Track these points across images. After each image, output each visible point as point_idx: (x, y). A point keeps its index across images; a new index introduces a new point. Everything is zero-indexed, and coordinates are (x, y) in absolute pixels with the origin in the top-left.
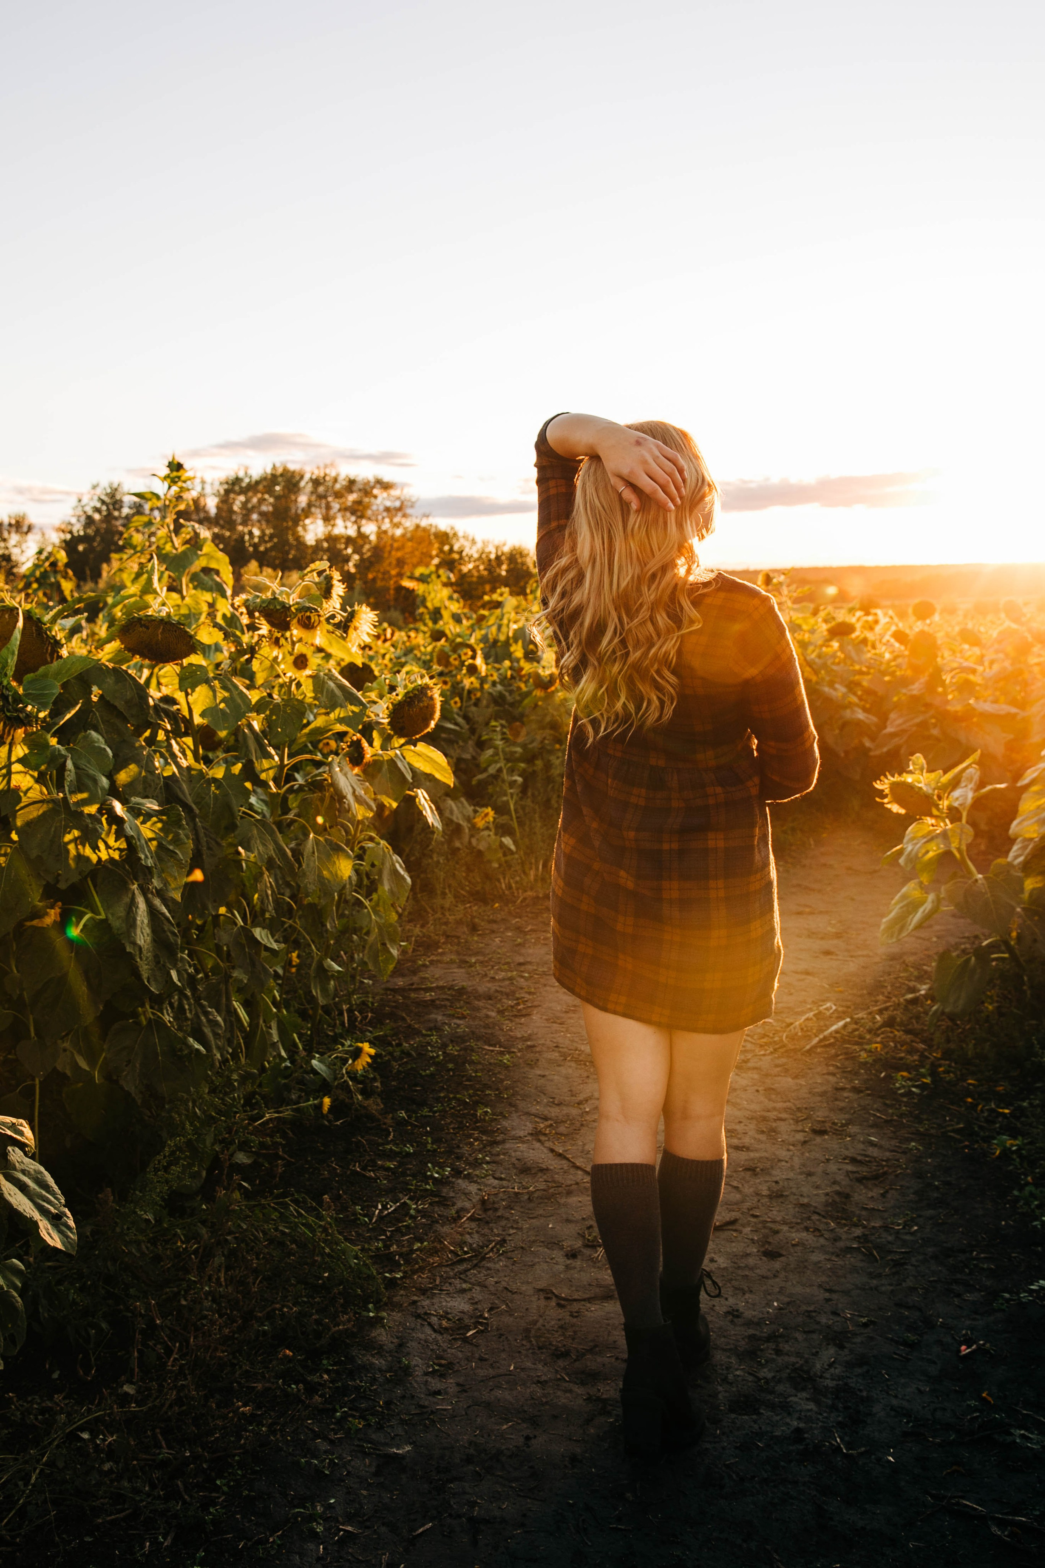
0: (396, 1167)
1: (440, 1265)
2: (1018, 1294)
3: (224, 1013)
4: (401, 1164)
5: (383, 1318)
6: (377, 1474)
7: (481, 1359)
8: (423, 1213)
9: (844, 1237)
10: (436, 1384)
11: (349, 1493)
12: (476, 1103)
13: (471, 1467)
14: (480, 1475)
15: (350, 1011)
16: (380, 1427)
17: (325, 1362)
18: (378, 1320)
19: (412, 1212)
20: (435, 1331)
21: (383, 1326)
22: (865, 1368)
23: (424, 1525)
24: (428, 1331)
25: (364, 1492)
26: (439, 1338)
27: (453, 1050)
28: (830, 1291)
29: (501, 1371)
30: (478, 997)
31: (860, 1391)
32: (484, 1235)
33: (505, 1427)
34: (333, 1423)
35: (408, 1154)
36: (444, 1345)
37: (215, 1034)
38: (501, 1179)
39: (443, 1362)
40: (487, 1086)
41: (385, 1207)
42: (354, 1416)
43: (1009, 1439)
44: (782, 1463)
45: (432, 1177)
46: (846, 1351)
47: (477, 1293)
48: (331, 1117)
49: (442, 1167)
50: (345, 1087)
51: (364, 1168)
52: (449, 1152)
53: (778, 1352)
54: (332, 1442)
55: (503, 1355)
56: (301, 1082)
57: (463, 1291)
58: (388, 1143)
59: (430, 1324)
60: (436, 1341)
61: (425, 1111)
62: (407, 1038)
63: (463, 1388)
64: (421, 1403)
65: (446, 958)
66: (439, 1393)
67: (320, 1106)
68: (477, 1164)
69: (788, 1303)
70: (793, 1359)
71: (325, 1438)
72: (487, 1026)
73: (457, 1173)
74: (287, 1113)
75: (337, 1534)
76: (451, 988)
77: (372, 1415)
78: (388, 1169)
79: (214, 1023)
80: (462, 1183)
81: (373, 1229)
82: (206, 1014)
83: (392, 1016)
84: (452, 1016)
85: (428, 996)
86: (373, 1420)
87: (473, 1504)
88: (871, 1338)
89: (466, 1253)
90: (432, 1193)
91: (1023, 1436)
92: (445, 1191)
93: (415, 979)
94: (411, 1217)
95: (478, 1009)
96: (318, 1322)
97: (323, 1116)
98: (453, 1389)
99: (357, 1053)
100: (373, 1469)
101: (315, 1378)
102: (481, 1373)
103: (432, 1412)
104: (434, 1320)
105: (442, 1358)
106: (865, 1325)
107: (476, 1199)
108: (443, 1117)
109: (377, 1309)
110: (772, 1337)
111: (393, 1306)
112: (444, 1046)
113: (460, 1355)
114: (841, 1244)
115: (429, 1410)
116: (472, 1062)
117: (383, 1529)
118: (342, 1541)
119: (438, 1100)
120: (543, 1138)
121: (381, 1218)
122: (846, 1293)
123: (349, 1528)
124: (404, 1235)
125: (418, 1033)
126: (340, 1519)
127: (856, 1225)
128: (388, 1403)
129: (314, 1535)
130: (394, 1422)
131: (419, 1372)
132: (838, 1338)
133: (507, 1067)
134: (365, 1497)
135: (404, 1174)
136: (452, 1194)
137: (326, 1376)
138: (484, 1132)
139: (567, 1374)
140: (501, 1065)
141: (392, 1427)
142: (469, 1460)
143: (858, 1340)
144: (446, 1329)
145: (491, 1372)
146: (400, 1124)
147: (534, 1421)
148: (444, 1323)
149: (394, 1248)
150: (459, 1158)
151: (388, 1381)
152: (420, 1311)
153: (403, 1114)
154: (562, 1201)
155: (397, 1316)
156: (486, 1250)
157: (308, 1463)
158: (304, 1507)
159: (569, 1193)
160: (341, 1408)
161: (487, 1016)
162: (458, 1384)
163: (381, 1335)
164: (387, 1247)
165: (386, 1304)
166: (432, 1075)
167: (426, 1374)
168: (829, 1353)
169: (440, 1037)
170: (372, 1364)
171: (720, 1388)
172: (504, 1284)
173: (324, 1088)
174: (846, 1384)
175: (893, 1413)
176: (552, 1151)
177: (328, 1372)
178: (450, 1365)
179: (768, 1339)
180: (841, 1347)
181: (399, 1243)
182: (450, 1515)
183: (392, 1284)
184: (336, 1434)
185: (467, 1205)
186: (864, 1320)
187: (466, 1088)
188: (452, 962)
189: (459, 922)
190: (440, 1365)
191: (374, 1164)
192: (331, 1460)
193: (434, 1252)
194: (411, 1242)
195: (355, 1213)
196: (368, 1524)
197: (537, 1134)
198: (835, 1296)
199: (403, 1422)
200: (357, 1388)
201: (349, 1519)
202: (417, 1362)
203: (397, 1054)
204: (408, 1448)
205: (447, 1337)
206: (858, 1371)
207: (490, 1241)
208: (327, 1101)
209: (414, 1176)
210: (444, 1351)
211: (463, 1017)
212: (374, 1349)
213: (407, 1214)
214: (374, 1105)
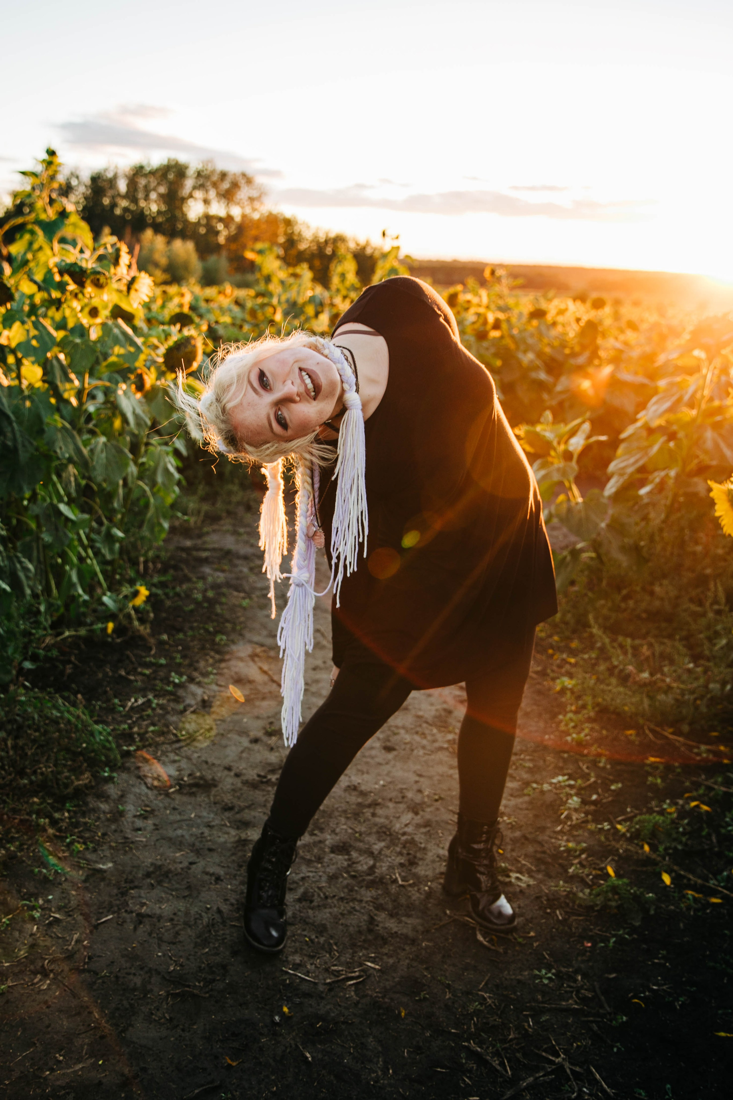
0: (151, 674)
1: (163, 743)
2: (542, 784)
3: (35, 563)
4: (155, 672)
5: (114, 777)
6: (85, 881)
7: (174, 809)
8: (161, 707)
9: (440, 739)
10: (139, 823)
11: (63, 893)
12: (217, 632)
13: (148, 880)
14: (152, 885)
15: (146, 562)
16: (95, 850)
17: (68, 805)
18: (111, 779)
19: (154, 705)
20: (148, 788)
21: (114, 783)
22: (428, 829)
23: (107, 916)
24: (144, 788)
25: (74, 893)
26: (149, 792)
27: (210, 594)
28: (420, 776)
29: (185, 817)
30: (239, 557)
31: (421, 843)
32: (198, 724)
33: (178, 855)
34: (63, 846)
35: (161, 665)
36: (152, 798)
37: (28, 578)
38: (220, 686)
39: (148, 809)
40: (227, 621)
41: (136, 701)
42: (79, 842)
43: (507, 880)
44: (356, 888)
45: (173, 682)
46: (419, 817)
47: (184, 764)
48: (115, 636)
49: (181, 675)
50: (129, 616)
51: (128, 673)
52: (190, 665)
53: (374, 815)
54: (60, 858)
55: (190, 807)
56: (95, 611)
57: (174, 761)
58: (149, 656)
59: (146, 784)
60: (147, 795)
61: (181, 636)
62: (181, 583)
63: (157, 827)
64: (127, 835)
65: (224, 528)
66: (140, 829)
67: (106, 629)
68: (206, 675)
69: (390, 783)
70: (382, 820)
71: (56, 856)
72: (238, 579)
73: (191, 680)
74: (83, 632)
75: (47, 919)
76: (221, 550)
77: (91, 842)
78: (144, 675)
79: (26, 569)
80: (193, 687)
81: (125, 716)
82: (20, 562)
83: (176, 568)
84: (216, 570)
85: (204, 554)
86: (91, 845)
87: (143, 904)
88: (438, 809)
89: (183, 735)
90: (171, 693)
91: (517, 878)
92: (181, 692)
93: (199, 542)
94: (154, 709)
95: (236, 566)
96: (67, 778)
97: (108, 636)
98: (151, 827)
99: (136, 594)
100: (83, 878)
101: (57, 815)
102: (172, 818)
103: (132, 842)
104: (149, 781)
105: (147, 806)
106: (436, 800)
107: (199, 699)
108: (192, 641)
109: (112, 770)
110: (375, 804)
111: (124, 768)
112: (205, 590)
113: (161, 805)
114: (436, 745)
115: (130, 841)
116: (221, 604)
117: (80, 918)
118: (50, 924)
119: (192, 628)
120: (256, 659)
121: (132, 708)
122: (430, 778)
123: (57, 916)
124: (144, 720)
125: (189, 580)
126: (53, 909)
127: (450, 732)
128: (104, 835)
129: (33, 919)
130: (105, 847)
131: (129, 816)
132: (415, 809)
133: (245, 609)
134: (73, 896)
135: (155, 679)
136: (184, 694)
137: (66, 814)
138: (218, 652)
139: (230, 822)
140: (241, 605)
141: (103, 850)
142: (148, 875)
143: (428, 810)
144: (156, 787)
145: (178, 817)
146: (161, 643)
147: (198, 852)
148: (156, 783)
149: (136, 729)
150: (196, 669)
151: (108, 820)
152: (141, 774)
153: (165, 637)
154: (257, 703)
155: (124, 776)
156: (198, 734)
157: (40, 872)
158: (30, 901)
159: (264, 699)
160: (71, 836)
161: (241, 572)
162: (155, 825)
163: (110, 789)
164: (131, 728)
165: (120, 768)
166: (192, 611)
167: (135, 816)
168: (407, 817)
169: (205, 584)
170: (99, 808)
171: (328, 837)
172: (203, 759)
173: (112, 616)
174: (413, 839)
175: (438, 859)
176: (260, 668)
177: (69, 811)
178: (152, 811)
179: (369, 806)
180: (416, 813)
181: (140, 727)
182: (126, 911)
183: (128, 754)
184: (64, 853)
185: (193, 702)
186: (437, 797)
187: (213, 621)
188: (227, 531)
189: (238, 503)
190: (146, 811)
191: (135, 669)
192: (56, 871)
193: (162, 733)
194: (148, 726)
195: (114, 704)
196: (71, 913)
197: (253, 656)
198: (422, 779)
199: (111, 848)
200: (86, 823)
201: (59, 909)
202: (130, 809)
203: (171, 594)
204: (110, 865)
205: (155, 792)
206: (423, 830)
207: (202, 728)
208: (111, 626)
209: (161, 680)
210: (151, 801)
211: (223, 571)
212: (103, 797)
213: (150, 706)
214: (144, 630)
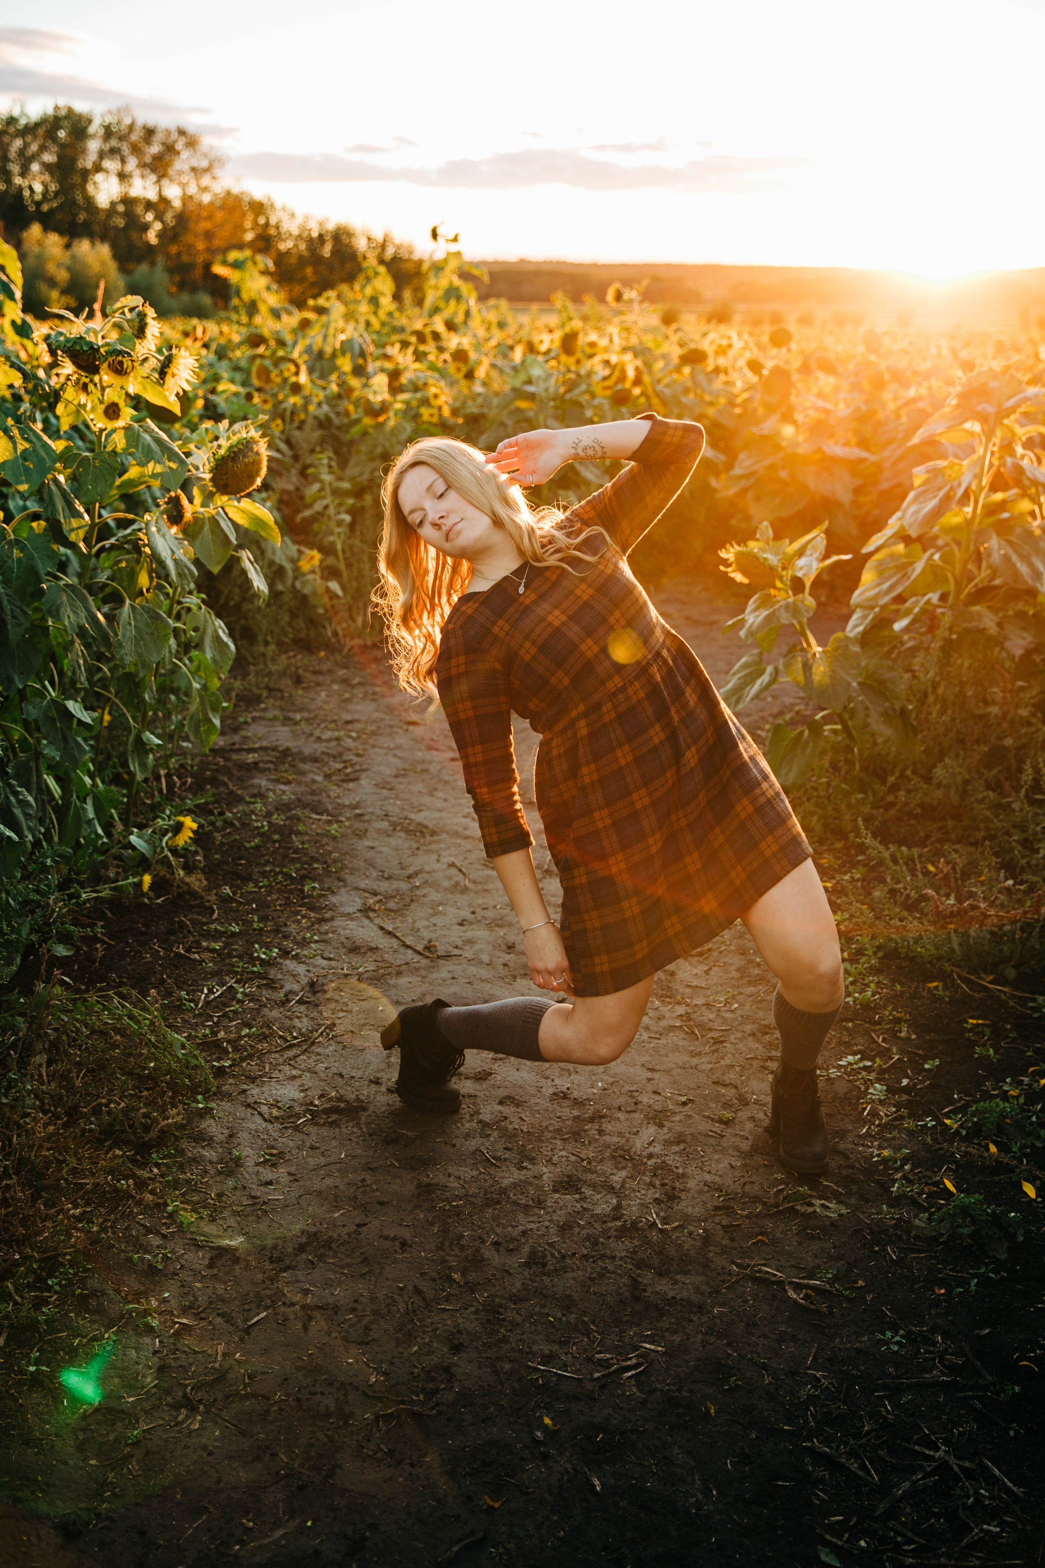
0: (222, 949)
1: (270, 1052)
2: (827, 1070)
3: (34, 792)
4: (227, 945)
5: (212, 1109)
6: (211, 1266)
7: (312, 1148)
8: (251, 997)
9: (668, 1015)
10: (267, 1174)
11: (183, 1286)
12: (304, 878)
13: (304, 1256)
14: (312, 1263)
15: (168, 776)
16: (212, 1219)
17: (154, 1156)
18: (208, 1111)
19: (239, 996)
20: (265, 1120)
21: (213, 1117)
22: (682, 1146)
23: (258, 1314)
24: (258, 1120)
25: (198, 1285)
26: (270, 1127)
27: (278, 819)
28: (652, 1070)
29: (332, 1159)
30: (304, 760)
31: (677, 1168)
32: (313, 1019)
33: (336, 1215)
34: (164, 1218)
35: (234, 934)
36: (276, 1135)
37: (27, 815)
38: (330, 959)
39: (274, 1152)
40: (315, 860)
41: (211, 991)
42: (185, 1210)
43: (810, 1210)
44: (601, 1240)
45: (259, 958)
46: (665, 1130)
47: (307, 1080)
48: (151, 894)
49: (268, 947)
50: (165, 862)
51: (188, 950)
52: (276, 931)
53: (601, 1132)
54: (164, 1236)
55: (334, 1143)
56: (119, 858)
57: (294, 1078)
58: (213, 922)
59: (260, 1113)
60: (267, 1131)
61: (251, 887)
62: (230, 805)
63: (295, 1178)
64: (253, 1194)
65: (270, 715)
66: (270, 1183)
67: (140, 884)
68: (304, 943)
69: (612, 1083)
70: (615, 1139)
71: (158, 1233)
72: (313, 793)
73: (285, 953)
74: (106, 892)
75: (172, 1327)
76: (274, 749)
77: (204, 1207)
78: (213, 951)
79: (24, 804)
80: (290, 964)
81: (200, 1015)
82: (16, 794)
83: (214, 782)
84: (277, 781)
85: (251, 758)
86: (205, 1213)
87: (306, 1292)
88: (690, 1117)
89: (295, 1038)
90: (259, 976)
91: (823, 1205)
92: (273, 973)
93: (237, 738)
94: (239, 1001)
95: (303, 773)
96: (146, 1116)
97: (143, 895)
98: (285, 1179)
99: (178, 828)
100: (206, 1262)
101: (144, 1174)
102: (312, 1162)
103: (264, 1203)
104: (264, 1109)
105: (273, 1148)
106: (684, 1104)
107: (305, 981)
108: (270, 893)
109: (206, 1099)
110: (598, 1117)
111: (221, 1095)
112: (269, 814)
113: (291, 1144)
114: (664, 1023)
115: (261, 1200)
116: (298, 833)
117: (219, 1320)
118: (177, 1334)
119: (264, 874)
120: (371, 915)
121: (207, 1003)
122: (668, 1072)
123: (184, 1321)
124: (231, 1020)
125: (240, 800)
126: (175, 1312)
127: (679, 1003)
128: (220, 1195)
129: (150, 1329)
130: (226, 1214)
131: (250, 1162)
132: (658, 1118)
133: (335, 838)
134: (199, 1289)
135: (230, 955)
136: (280, 976)
137: (156, 1170)
138: (312, 908)
139: (397, 1160)
140: (327, 834)
141: (224, 1218)
142: (302, 1248)
143: (677, 1118)
144: (277, 1118)
145: (323, 1161)
146: (225, 900)
147: (364, 1208)
148: (275, 1112)
149: (221, 1035)
150: (286, 937)
151: (220, 1173)
152: (250, 1100)
153: (227, 890)
154: (392, 982)
155: (226, 1105)
156: (316, 1034)
157: (142, 1259)
158: (139, 1303)
159: (399, 974)
160: (173, 1202)
161: (314, 781)
162: (290, 1174)
163: (210, 1126)
164: (214, 1033)
165: (215, 1094)
166: (257, 847)
167: (257, 1164)
168: (649, 1132)
169: (265, 805)
170: (202, 1157)
171: (545, 1170)
172: (334, 1070)
173: (143, 864)
174: (664, 1162)
175: (706, 1188)
176: (382, 928)
177: (157, 1165)
178: (281, 1154)
179: (592, 1120)
180: (661, 1126)
181: (227, 1029)
182: (284, 1304)
183: (220, 1072)
184: (168, 1228)
185: (296, 987)
186: (684, 1099)
187: (293, 861)
188: (275, 718)
189: (283, 674)
190: (271, 1155)
191: (199, 946)
192: (165, 1255)
193: (264, 1038)
194: (239, 1029)
195: (180, 999)
196: (203, 1315)
197: (366, 911)
198: (656, 1075)
199: (235, 1213)
200: (188, 1181)
201: (184, 1311)
202: (249, 1153)
203: (219, 824)
204: (241, 1239)
205: (278, 1126)
206: (676, 1148)
207: (320, 1025)
208: (147, 879)
209: (240, 957)
210: (275, 1140)
211: (288, 783)
212: (204, 1140)
213: (234, 998)
214: (196, 882)
